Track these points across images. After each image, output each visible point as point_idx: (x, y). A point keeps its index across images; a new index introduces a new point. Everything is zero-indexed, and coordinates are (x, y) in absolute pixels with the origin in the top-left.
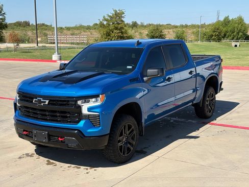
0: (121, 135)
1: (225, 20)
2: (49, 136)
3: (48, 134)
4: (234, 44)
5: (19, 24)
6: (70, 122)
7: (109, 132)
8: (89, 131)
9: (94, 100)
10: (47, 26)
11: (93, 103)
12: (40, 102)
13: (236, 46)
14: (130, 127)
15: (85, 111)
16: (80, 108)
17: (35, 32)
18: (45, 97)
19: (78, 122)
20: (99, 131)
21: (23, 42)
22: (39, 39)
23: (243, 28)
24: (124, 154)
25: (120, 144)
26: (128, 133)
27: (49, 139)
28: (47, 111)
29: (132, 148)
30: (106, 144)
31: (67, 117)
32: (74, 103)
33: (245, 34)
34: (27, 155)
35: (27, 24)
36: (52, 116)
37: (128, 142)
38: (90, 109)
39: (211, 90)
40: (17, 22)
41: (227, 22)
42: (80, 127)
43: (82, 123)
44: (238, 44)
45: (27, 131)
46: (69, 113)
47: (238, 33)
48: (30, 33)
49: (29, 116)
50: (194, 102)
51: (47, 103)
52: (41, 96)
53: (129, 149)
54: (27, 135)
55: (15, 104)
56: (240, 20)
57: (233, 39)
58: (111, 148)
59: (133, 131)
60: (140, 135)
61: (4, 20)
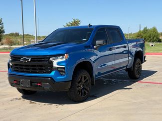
0: (79, 82)
1: (144, 29)
2: (31, 83)
3: (30, 81)
4: (151, 44)
5: (12, 35)
6: (45, 73)
7: (71, 79)
8: (58, 78)
9: (61, 57)
10: (30, 35)
11: (60, 59)
12: (25, 60)
13: (152, 46)
14: (85, 78)
15: (55, 65)
16: (52, 62)
17: (23, 39)
18: (28, 57)
19: (50, 72)
20: (65, 78)
21: (15, 44)
22: (25, 43)
23: (156, 35)
24: (81, 95)
25: (79, 89)
26: (84, 81)
27: (31, 85)
28: (30, 66)
29: (87, 92)
30: (70, 87)
31: (43, 69)
32: (47, 59)
33: (157, 38)
34: (17, 99)
35: (17, 35)
36: (33, 69)
37: (84, 88)
38: (58, 64)
39: (138, 60)
40: (11, 34)
41: (146, 30)
42: (52, 76)
43: (53, 73)
44: (154, 44)
45: (16, 81)
46: (44, 66)
47: (153, 38)
48: (19, 40)
49: (17, 71)
50: (128, 67)
51: (29, 60)
52: (25, 56)
53: (85, 93)
54: (16, 83)
55: (9, 64)
56: (155, 30)
57: (150, 41)
58: (73, 91)
59: (87, 81)
60: (92, 84)
61: (2, 28)
